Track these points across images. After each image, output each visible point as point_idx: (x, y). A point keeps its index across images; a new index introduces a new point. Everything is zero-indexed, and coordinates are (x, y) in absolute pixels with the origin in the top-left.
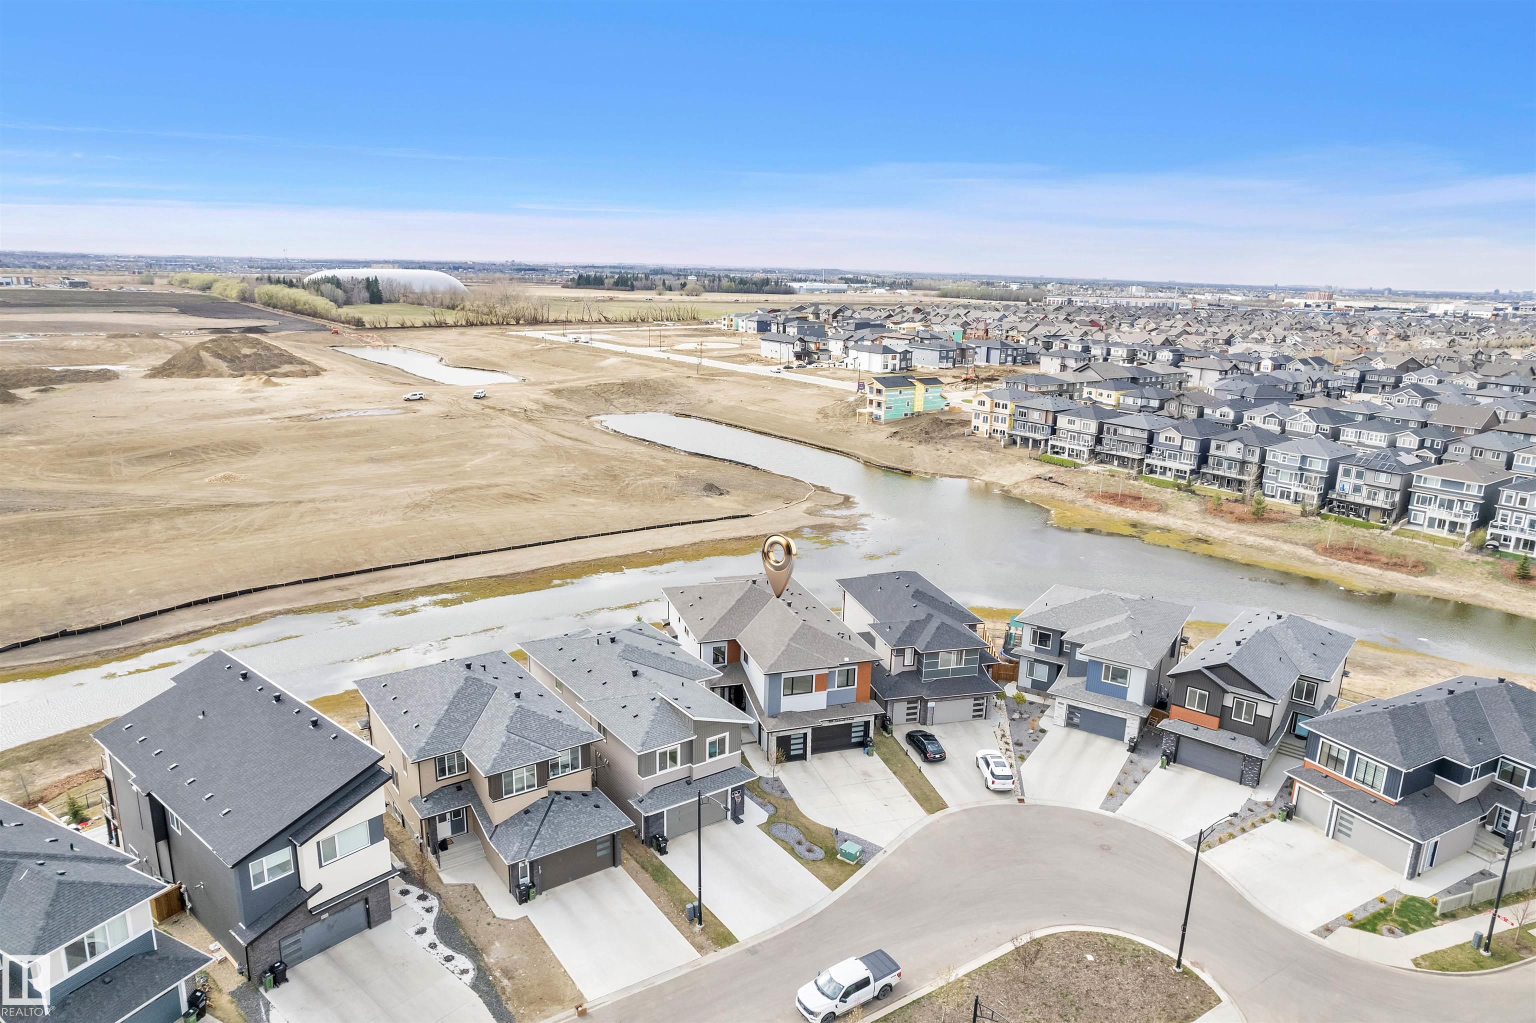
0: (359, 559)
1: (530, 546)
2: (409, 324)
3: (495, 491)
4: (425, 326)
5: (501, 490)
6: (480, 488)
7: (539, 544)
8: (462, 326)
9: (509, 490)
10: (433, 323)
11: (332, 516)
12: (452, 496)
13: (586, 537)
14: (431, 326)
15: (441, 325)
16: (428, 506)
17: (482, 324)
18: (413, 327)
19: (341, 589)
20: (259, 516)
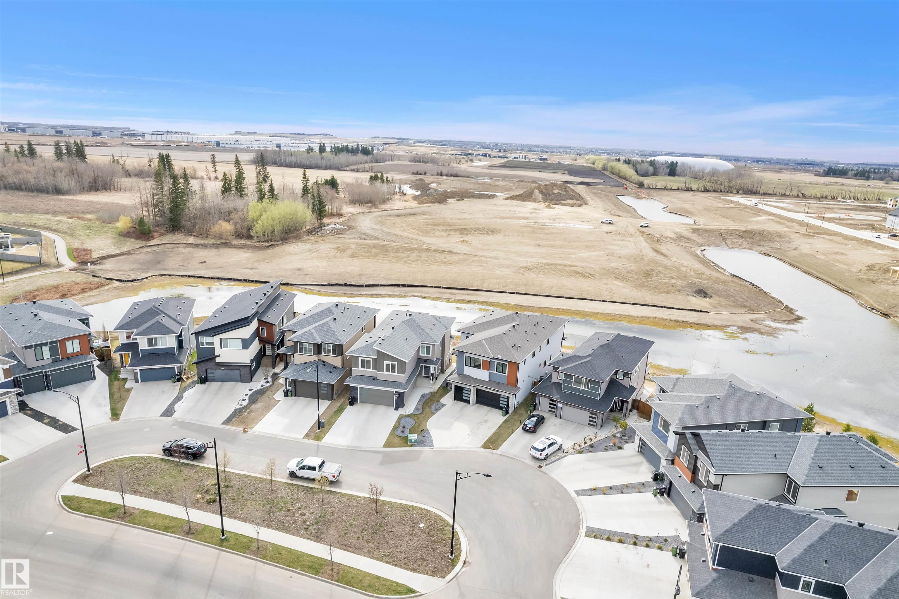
0: (475, 285)
1: (557, 297)
2: (669, 187)
3: (572, 268)
4: (678, 189)
5: (575, 269)
6: (565, 266)
7: (563, 297)
8: (701, 191)
9: (580, 270)
10: (683, 188)
11: (485, 265)
12: (547, 267)
13: (593, 300)
14: (682, 190)
15: (688, 190)
16: (531, 269)
17: (714, 191)
18: (671, 189)
19: (452, 294)
20: (455, 258)
